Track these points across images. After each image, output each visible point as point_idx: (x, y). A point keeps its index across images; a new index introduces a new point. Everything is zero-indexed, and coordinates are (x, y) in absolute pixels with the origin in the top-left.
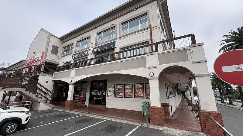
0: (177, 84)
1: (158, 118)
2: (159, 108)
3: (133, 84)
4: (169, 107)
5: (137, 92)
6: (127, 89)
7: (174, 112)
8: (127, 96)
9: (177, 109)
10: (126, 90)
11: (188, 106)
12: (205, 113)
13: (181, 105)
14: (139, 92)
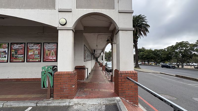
0: (94, 50)
1: (66, 88)
2: (69, 74)
3: (41, 43)
4: (85, 69)
5: (47, 54)
6: (31, 49)
7: (90, 74)
8: (31, 60)
9: (92, 70)
10: (30, 51)
11: (99, 67)
12: (123, 73)
13: (95, 66)
14: (50, 54)
